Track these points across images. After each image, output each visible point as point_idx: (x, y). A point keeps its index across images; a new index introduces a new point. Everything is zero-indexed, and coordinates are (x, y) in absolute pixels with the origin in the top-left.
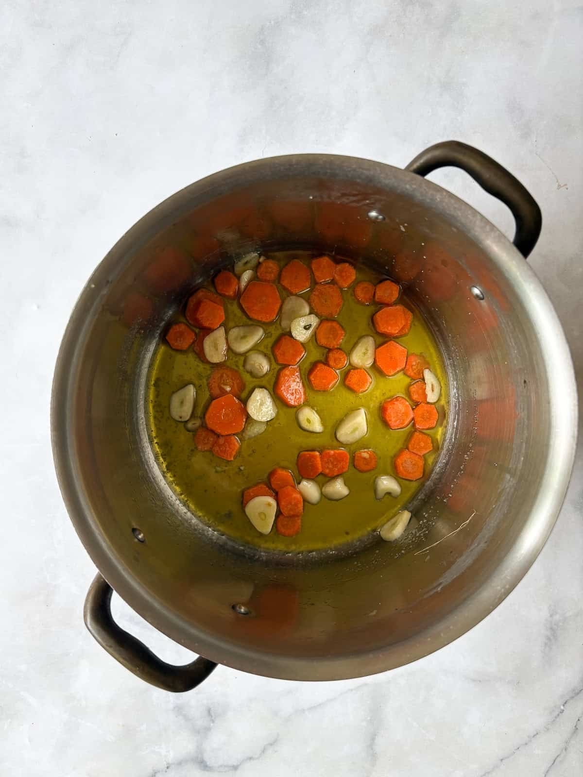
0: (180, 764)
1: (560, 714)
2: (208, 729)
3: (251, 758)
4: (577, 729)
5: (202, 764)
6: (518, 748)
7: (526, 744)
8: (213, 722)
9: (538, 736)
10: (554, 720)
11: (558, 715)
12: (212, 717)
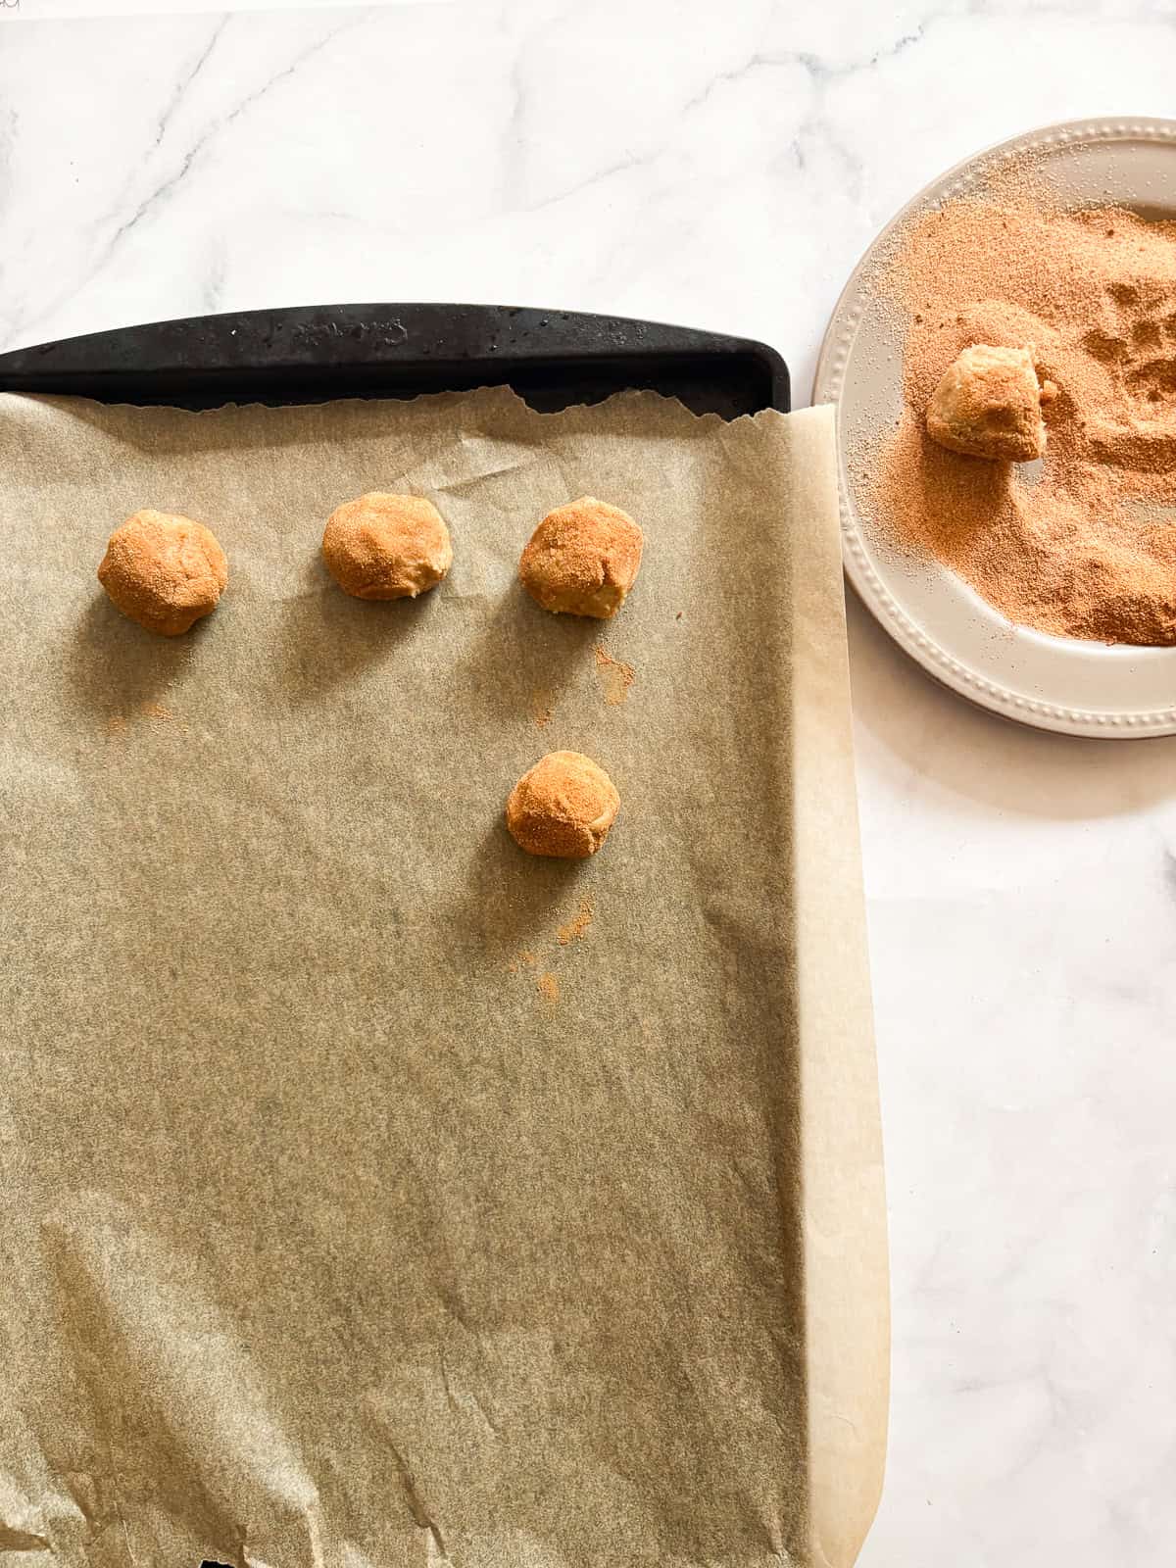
0: (854, 67)
1: (191, 151)
2: (805, 129)
3: (730, 76)
4: (162, 125)
5: (812, 65)
6: (264, 91)
7: (250, 99)
8: (795, 143)
9: (231, 113)
10: (202, 141)
11: (195, 151)
12: (797, 152)
